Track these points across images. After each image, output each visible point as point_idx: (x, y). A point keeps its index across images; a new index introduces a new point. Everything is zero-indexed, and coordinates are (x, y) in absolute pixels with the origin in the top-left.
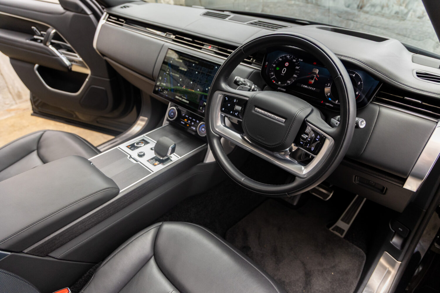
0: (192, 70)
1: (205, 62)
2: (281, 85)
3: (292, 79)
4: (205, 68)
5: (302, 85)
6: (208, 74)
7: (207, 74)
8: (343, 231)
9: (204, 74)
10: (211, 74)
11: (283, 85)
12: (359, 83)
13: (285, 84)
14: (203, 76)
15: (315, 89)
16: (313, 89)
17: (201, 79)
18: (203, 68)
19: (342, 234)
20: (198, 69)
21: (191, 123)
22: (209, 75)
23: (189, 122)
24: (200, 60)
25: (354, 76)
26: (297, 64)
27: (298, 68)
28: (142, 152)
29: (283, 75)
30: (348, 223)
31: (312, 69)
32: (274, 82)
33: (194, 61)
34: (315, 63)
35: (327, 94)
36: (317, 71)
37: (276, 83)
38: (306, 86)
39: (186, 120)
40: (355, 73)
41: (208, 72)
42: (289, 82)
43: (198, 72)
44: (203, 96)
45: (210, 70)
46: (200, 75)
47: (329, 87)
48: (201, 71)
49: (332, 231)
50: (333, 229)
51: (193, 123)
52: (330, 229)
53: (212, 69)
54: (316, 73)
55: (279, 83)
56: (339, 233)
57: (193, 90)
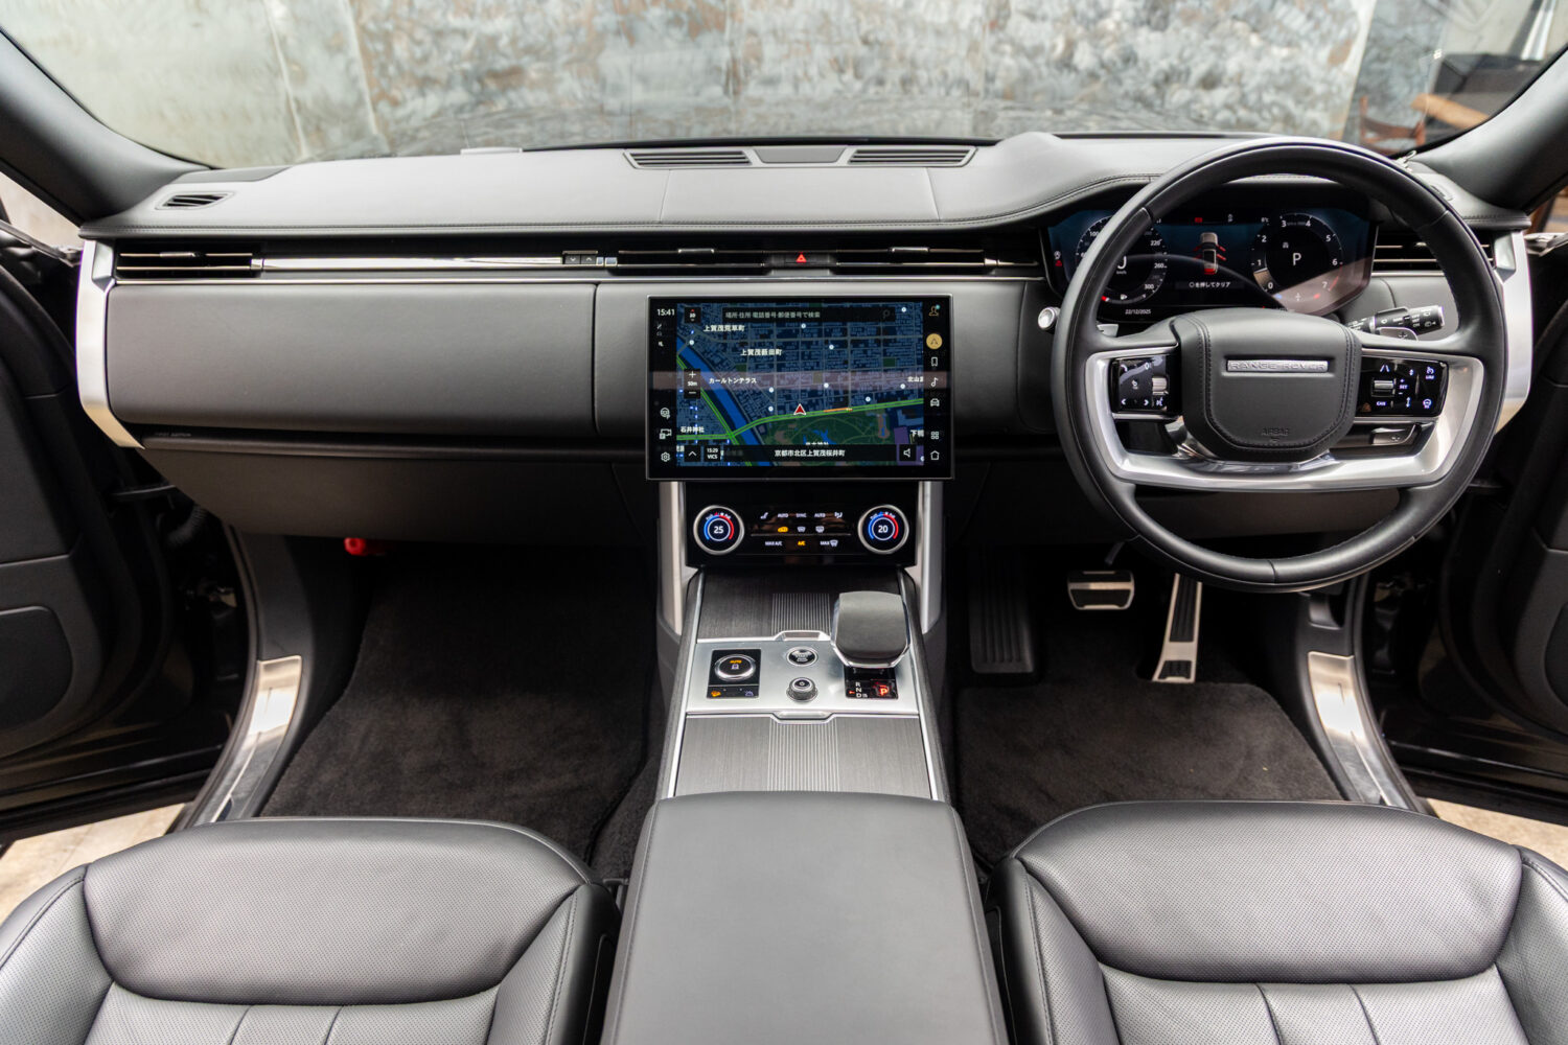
0: (808, 344)
1: (848, 305)
2: (1130, 301)
3: (1156, 277)
4: (861, 324)
5: (1191, 285)
6: (882, 337)
7: (878, 342)
8: (1188, 663)
9: (866, 342)
10: (895, 334)
11: (1136, 300)
12: (1328, 237)
13: (1141, 294)
14: (865, 352)
15: (1228, 283)
16: (1223, 285)
17: (864, 361)
18: (849, 325)
19: (1188, 677)
20: (828, 334)
21: (811, 529)
22: (887, 342)
23: (801, 529)
24: (824, 305)
25: (1308, 224)
26: (1149, 233)
27: (1157, 243)
28: (807, 684)
29: (1125, 272)
30: (1190, 639)
31: (1199, 239)
32: (1107, 300)
33: (799, 314)
34: (1198, 220)
35: (1266, 287)
36: (1214, 238)
37: (1115, 302)
38: (1203, 284)
39: (783, 529)
40: (1307, 219)
41: (878, 333)
42: (1149, 287)
43: (833, 343)
44: (899, 413)
45: (882, 325)
46: (852, 352)
47: (1263, 267)
48: (849, 338)
49: (1162, 681)
50: (1161, 676)
51: (820, 529)
52: (1156, 678)
53: (892, 318)
54: (1214, 244)
55: (1123, 297)
56: (1180, 675)
57: (846, 406)
